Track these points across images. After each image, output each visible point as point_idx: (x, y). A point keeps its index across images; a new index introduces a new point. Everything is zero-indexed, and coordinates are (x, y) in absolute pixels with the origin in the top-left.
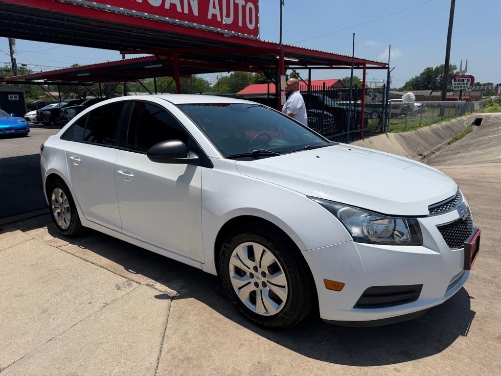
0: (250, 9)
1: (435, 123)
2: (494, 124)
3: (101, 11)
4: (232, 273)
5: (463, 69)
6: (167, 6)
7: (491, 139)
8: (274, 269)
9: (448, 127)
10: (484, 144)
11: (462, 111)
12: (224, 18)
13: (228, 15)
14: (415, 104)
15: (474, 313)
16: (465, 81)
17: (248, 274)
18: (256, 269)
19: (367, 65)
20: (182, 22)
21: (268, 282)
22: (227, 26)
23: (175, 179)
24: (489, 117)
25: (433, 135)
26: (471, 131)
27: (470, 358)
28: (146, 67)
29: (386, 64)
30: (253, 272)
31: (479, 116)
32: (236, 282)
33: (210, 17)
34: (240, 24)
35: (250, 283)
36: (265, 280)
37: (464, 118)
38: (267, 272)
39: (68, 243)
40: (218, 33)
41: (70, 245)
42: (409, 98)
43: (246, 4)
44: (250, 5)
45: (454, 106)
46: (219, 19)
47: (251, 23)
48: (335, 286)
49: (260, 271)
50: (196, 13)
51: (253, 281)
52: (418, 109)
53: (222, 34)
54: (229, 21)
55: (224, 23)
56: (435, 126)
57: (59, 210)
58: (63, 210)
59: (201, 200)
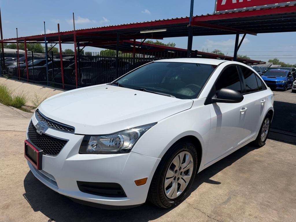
27: (10, 188)
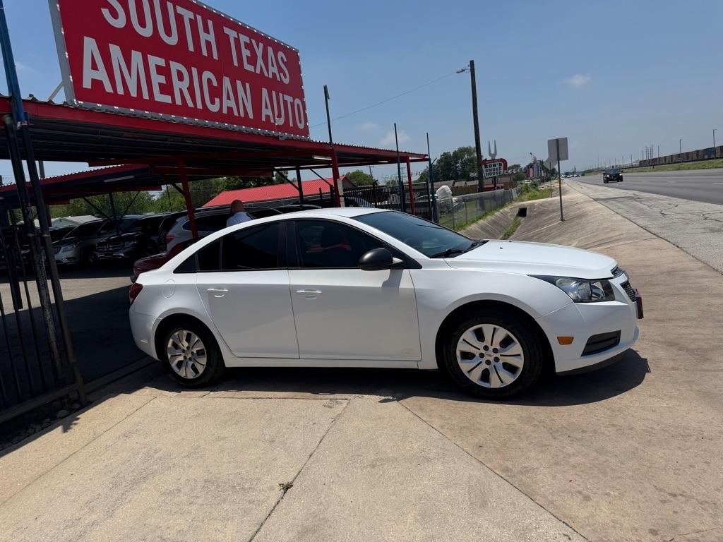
0: (298, 105)
1: (480, 218)
2: (541, 213)
3: (168, 123)
4: (459, 360)
5: (493, 152)
6: (225, 111)
7: (550, 229)
8: (506, 342)
9: (494, 222)
10: (545, 235)
11: (502, 202)
12: (276, 118)
13: (279, 116)
14: (454, 199)
15: (646, 360)
16: (498, 166)
17: (477, 355)
18: (486, 348)
19: (410, 158)
20: (248, 129)
21: (501, 355)
22: (279, 128)
23: (381, 286)
24: (532, 205)
25: (484, 233)
26: (520, 224)
27: (663, 382)
28: (106, 181)
29: (426, 155)
30: (483, 351)
31: (521, 205)
32: (465, 366)
33: (264, 119)
34: (291, 125)
35: (481, 362)
36: (497, 355)
37: (506, 209)
38: (498, 347)
39: (208, 392)
40: (274, 137)
41: (212, 393)
42: (444, 192)
43: (294, 100)
44: (297, 101)
45: (494, 198)
46: (272, 121)
47: (300, 122)
48: (566, 341)
49: (491, 348)
50: (251, 116)
51: (483, 360)
52: (457, 204)
53: (277, 138)
54: (280, 122)
55: (276, 124)
56: (481, 222)
57: (181, 358)
58: (190, 356)
59: (416, 298)
